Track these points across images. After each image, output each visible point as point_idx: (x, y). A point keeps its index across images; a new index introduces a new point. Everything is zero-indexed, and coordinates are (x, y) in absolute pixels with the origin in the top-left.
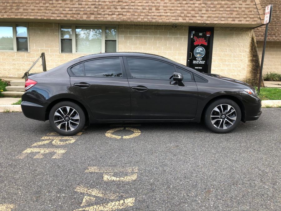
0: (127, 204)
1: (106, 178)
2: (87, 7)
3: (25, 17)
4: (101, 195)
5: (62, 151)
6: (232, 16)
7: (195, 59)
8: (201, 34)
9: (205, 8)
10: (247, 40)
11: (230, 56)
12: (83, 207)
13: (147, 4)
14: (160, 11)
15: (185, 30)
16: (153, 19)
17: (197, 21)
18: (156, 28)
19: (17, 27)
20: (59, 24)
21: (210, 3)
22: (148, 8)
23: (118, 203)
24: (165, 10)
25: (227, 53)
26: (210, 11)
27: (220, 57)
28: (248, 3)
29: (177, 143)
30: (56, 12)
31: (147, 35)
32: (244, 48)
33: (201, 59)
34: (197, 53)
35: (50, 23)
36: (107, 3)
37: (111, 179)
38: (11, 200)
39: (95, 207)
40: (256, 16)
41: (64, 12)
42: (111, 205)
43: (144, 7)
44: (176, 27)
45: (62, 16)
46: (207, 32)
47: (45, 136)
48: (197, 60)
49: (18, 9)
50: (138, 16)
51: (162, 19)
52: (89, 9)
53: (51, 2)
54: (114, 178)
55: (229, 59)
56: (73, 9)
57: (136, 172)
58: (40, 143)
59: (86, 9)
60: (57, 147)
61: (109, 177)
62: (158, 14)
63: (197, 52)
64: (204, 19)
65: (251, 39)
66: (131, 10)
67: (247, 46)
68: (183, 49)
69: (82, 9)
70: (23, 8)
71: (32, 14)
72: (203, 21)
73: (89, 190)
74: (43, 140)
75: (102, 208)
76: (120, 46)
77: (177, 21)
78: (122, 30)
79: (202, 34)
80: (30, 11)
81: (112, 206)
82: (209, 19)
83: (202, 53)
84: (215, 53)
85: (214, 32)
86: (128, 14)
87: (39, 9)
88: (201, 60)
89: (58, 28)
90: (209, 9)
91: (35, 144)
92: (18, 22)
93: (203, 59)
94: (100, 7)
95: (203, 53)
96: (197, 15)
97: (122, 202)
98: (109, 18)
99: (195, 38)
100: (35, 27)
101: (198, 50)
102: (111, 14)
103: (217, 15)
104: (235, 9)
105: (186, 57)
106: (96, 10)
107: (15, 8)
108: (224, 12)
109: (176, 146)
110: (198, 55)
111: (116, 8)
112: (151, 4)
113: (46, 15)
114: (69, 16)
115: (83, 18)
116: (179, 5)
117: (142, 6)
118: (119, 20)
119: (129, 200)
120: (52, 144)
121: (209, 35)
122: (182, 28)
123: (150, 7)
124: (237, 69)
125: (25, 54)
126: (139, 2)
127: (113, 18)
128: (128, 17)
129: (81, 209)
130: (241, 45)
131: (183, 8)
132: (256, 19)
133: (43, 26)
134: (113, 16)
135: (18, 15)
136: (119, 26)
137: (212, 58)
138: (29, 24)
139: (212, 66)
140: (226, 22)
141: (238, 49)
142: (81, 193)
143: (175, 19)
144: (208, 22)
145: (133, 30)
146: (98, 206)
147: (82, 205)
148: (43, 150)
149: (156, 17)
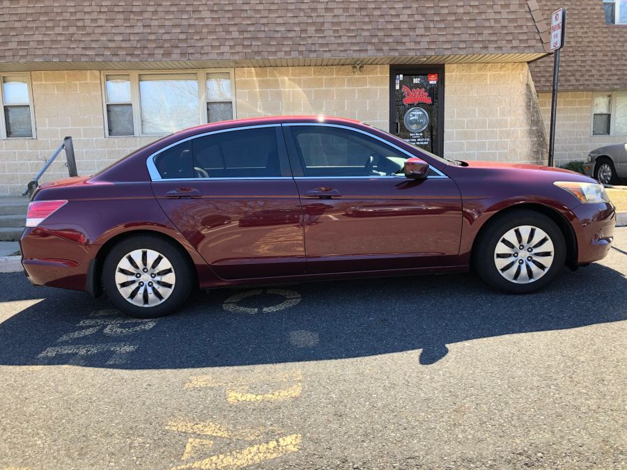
0: (284, 447)
1: (233, 398)
2: (162, 31)
4: (225, 435)
5: (129, 348)
6: (481, 39)
7: (407, 134)
8: (416, 81)
9: (422, 23)
10: (516, 89)
11: (483, 125)
12: (187, 461)
13: (296, 21)
14: (325, 34)
15: (382, 73)
16: (311, 51)
17: (408, 51)
18: (319, 72)
19: (4, 82)
20: (100, 71)
21: (432, 12)
22: (297, 29)
23: (264, 448)
24: (337, 31)
25: (475, 119)
26: (435, 29)
27: (463, 128)
28: (512, 8)
29: (383, 315)
30: (93, 45)
31: (300, 86)
32: (511, 106)
33: (421, 134)
34: (412, 123)
35: (79, 71)
36: (208, 21)
37: (243, 399)
39: (214, 458)
40: (532, 36)
41: (111, 45)
42: (249, 455)
43: (289, 27)
44: (362, 67)
45: (107, 53)
46: (429, 75)
47: (86, 319)
48: (411, 138)
49: (6, 43)
50: (277, 46)
51: (330, 51)
52: (166, 37)
53: (79, 24)
54: (250, 397)
55: (481, 132)
56: (132, 38)
57: (300, 381)
58: (76, 335)
59: (162, 36)
60: (116, 341)
61: (239, 396)
62: (321, 41)
63: (411, 118)
64: (422, 47)
65: (525, 86)
66: (262, 35)
67: (517, 102)
68: (380, 115)
69: (153, 37)
70: (16, 40)
71: (39, 52)
72: (421, 51)
73: (198, 426)
74: (82, 328)
75: (231, 460)
76: (241, 114)
77: (363, 55)
78: (243, 78)
79: (419, 79)
80: (33, 45)
81: (252, 455)
82: (433, 46)
83: (422, 122)
84: (449, 119)
85: (446, 74)
86: (254, 43)
87: (53, 41)
88: (421, 137)
89: (99, 82)
90: (432, 25)
91: (65, 338)
92: (7, 72)
93: (425, 134)
94: (191, 31)
95: (425, 121)
96: (405, 40)
97: (272, 444)
98: (213, 56)
99: (405, 90)
100: (45, 81)
101: (414, 115)
102: (218, 44)
106: (182, 37)
108: (464, 30)
109: (382, 321)
110: (414, 127)
111: (228, 32)
112: (305, 19)
113: (70, 52)
114: (121, 52)
115: (155, 56)
116: (367, 20)
117: (284, 24)
118: (237, 57)
119: (289, 439)
120: (104, 335)
121: (435, 82)
122: (374, 70)
123: (303, 27)
124: (500, 153)
125: (27, 142)
126: (278, 17)
127: (223, 53)
128: (256, 49)
129: (182, 467)
130: (505, 101)
131: (374, 25)
132: (532, 43)
133: (64, 78)
134: (223, 49)
135: (6, 54)
136: (236, 71)
137: (444, 131)
138: (33, 76)
139: (445, 149)
140: (470, 51)
141: (498, 108)
142: (181, 433)
143: (360, 50)
144: (431, 53)
145: (268, 78)
146: (222, 457)
147: (185, 456)
148: (83, 348)
149: (317, 48)
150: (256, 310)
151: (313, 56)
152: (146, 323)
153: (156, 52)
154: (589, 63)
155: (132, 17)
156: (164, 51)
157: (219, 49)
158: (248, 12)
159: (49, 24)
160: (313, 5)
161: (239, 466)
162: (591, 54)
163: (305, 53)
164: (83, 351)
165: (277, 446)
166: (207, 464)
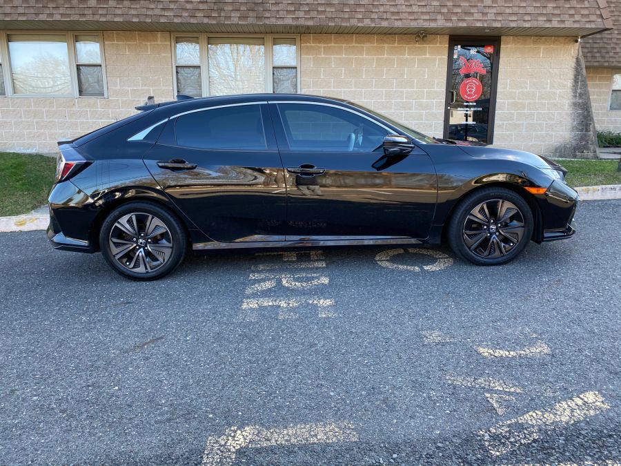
0: (594, 404)
1: (487, 354)
3: (103, 19)
4: (519, 391)
5: (327, 302)
6: (545, 12)
10: (566, 63)
11: (533, 96)
12: (507, 416)
14: (398, 2)
15: (440, 43)
16: (382, 19)
17: (475, 22)
18: (381, 40)
19: (77, 41)
23: (574, 405)
25: (525, 90)
26: (501, 1)
27: (514, 99)
30: (172, 6)
31: (363, 54)
32: (560, 79)
33: (475, 104)
35: (151, 32)
37: (498, 354)
39: (533, 414)
40: (593, 11)
41: (189, 6)
42: (563, 409)
44: (425, 37)
45: (185, 14)
46: (486, 46)
47: (252, 272)
48: (465, 106)
50: (350, 13)
51: (401, 19)
54: (504, 353)
55: (531, 104)
58: (259, 287)
60: (304, 294)
61: (491, 352)
62: (392, 9)
64: (489, 18)
65: (575, 60)
67: (567, 76)
68: (438, 84)
71: (118, 12)
72: (488, 22)
73: (480, 380)
74: (259, 281)
75: (552, 416)
76: (305, 78)
77: (433, 25)
78: (308, 44)
79: (476, 50)
81: (568, 411)
82: (499, 18)
84: (502, 90)
85: (502, 46)
86: (328, 9)
88: (474, 107)
89: (169, 43)
93: (478, 104)
96: (473, 10)
98: (289, 21)
99: (462, 60)
100: (117, 41)
102: (293, 9)
103: (516, 10)
105: (444, 101)
108: (528, 3)
113: (149, 13)
114: (200, 14)
115: (232, 19)
118: (310, 23)
119: (590, 397)
120: (288, 288)
122: (434, 39)
124: (547, 124)
125: (99, 101)
127: (298, 18)
128: (330, 15)
130: (556, 74)
132: (593, 18)
133: (136, 39)
134: (298, 14)
135: (85, 13)
136: (302, 37)
137: (495, 101)
138: (105, 35)
139: (496, 118)
140: (534, 24)
141: (549, 81)
142: (469, 388)
143: (430, 20)
144: (498, 25)
145: (333, 44)
146: (540, 413)
147: (500, 411)
148: (280, 301)
149: (389, 16)
150: (417, 268)
151: (385, 24)
152: (317, 278)
153: (233, 15)
154: (614, 41)
156: (241, 14)
157: (294, 14)
161: (567, 423)
162: (616, 32)
163: (377, 20)
164: (283, 304)
165: (585, 403)
166: (531, 420)
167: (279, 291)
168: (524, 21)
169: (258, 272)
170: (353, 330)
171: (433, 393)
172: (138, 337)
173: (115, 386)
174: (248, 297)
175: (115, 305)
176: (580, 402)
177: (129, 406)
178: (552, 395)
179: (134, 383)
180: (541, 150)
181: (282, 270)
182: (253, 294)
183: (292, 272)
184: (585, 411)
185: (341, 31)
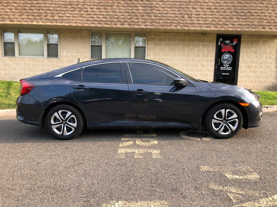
1: (229, 177)
2: (120, 14)
3: (60, 24)
4: (243, 193)
5: (157, 151)
6: (262, 24)
7: (222, 65)
8: (228, 42)
9: (236, 16)
10: (273, 47)
11: (257, 63)
12: (237, 203)
13: (179, 12)
14: (193, 19)
15: (213, 37)
16: (185, 26)
17: (229, 28)
18: (185, 35)
19: (48, 34)
20: (89, 30)
21: (240, 11)
22: (180, 16)
23: (268, 200)
24: (198, 18)
25: (254, 60)
26: (241, 19)
27: (247, 64)
30: (91, 19)
31: (176, 41)
32: (270, 55)
33: (229, 65)
34: (225, 60)
35: (81, 30)
36: (141, 11)
37: (235, 177)
38: (158, 197)
39: (249, 203)
41: (98, 19)
42: (263, 202)
43: (176, 15)
44: (205, 34)
45: (96, 23)
46: (234, 39)
48: (224, 66)
49: (53, 16)
50: (171, 23)
51: (194, 26)
52: (122, 17)
53: (85, 10)
54: (237, 177)
55: (256, 66)
56: (107, 17)
58: (125, 144)
59: (120, 17)
60: (146, 148)
61: (231, 176)
62: (191, 22)
63: (225, 58)
64: (235, 27)
66: (164, 18)
67: (273, 53)
68: (211, 56)
69: (116, 17)
70: (58, 15)
71: (67, 21)
72: (235, 28)
73: (225, 188)
75: (258, 204)
76: (149, 52)
77: (209, 29)
78: (151, 37)
80: (65, 18)
82: (240, 27)
83: (229, 60)
84: (242, 59)
85: (242, 39)
86: (161, 21)
87: (73, 17)
88: (228, 67)
89: (88, 35)
90: (240, 17)
91: (121, 145)
92: (49, 29)
93: (230, 65)
94: (133, 15)
95: (231, 60)
96: (227, 23)
98: (143, 27)
99: (223, 45)
100: (66, 34)
101: (226, 57)
102: (145, 21)
103: (248, 23)
104: (265, 18)
105: (213, 63)
106: (129, 17)
107: (50, 15)
108: (254, 20)
110: (225, 62)
111: (150, 16)
112: (184, 12)
114: (103, 23)
115: (117, 25)
116: (211, 13)
117: (174, 14)
118: (152, 27)
119: (276, 197)
121: (236, 43)
122: (209, 36)
123: (183, 15)
124: (264, 75)
125: (56, 60)
126: (172, 11)
128: (161, 24)
129: (238, 206)
130: (268, 52)
131: (214, 16)
133: (74, 33)
134: (147, 24)
135: (53, 21)
136: (148, 33)
137: (239, 64)
138: (61, 31)
139: (239, 72)
140: (257, 30)
141: (264, 55)
142: (220, 190)
143: (207, 27)
144: (240, 30)
145: (162, 37)
146: (252, 203)
147: (234, 201)
148: (135, 150)
149: (189, 25)
150: (199, 139)
151: (186, 28)
152: (152, 141)
153: (118, 23)
155: (108, 7)
156: (121, 23)
157: (145, 23)
158: (159, 8)
159: (72, 9)
160: (187, 6)
163: (183, 27)
164: (137, 152)
165: (273, 199)
166: (248, 205)
167: (135, 146)
168: (252, 28)
169: (125, 137)
170: (168, 164)
171: (203, 192)
172: (72, 162)
173: (62, 182)
174: (120, 148)
175: (62, 149)
176: (271, 199)
177: (69, 190)
178: (258, 195)
179: (70, 181)
180: (261, 88)
181: (136, 137)
182: (123, 147)
183: (141, 138)
184: (273, 203)
185: (166, 31)
